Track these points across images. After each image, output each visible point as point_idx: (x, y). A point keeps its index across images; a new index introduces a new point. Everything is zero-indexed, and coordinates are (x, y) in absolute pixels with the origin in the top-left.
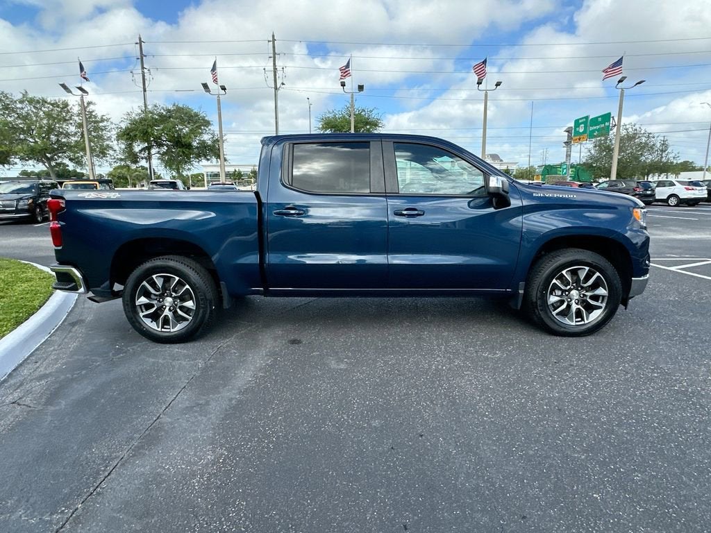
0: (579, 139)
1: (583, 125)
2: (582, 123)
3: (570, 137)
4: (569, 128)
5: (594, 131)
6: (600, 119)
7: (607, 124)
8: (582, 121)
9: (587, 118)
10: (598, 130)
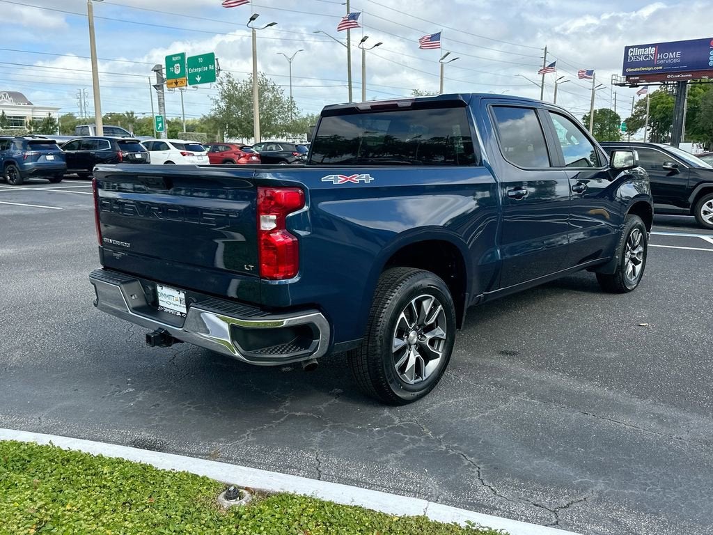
0: (176, 83)
1: (178, 65)
2: (177, 62)
3: (160, 80)
4: (157, 66)
5: (195, 75)
6: (201, 60)
7: (211, 67)
8: (176, 58)
9: (183, 55)
10: (201, 74)
